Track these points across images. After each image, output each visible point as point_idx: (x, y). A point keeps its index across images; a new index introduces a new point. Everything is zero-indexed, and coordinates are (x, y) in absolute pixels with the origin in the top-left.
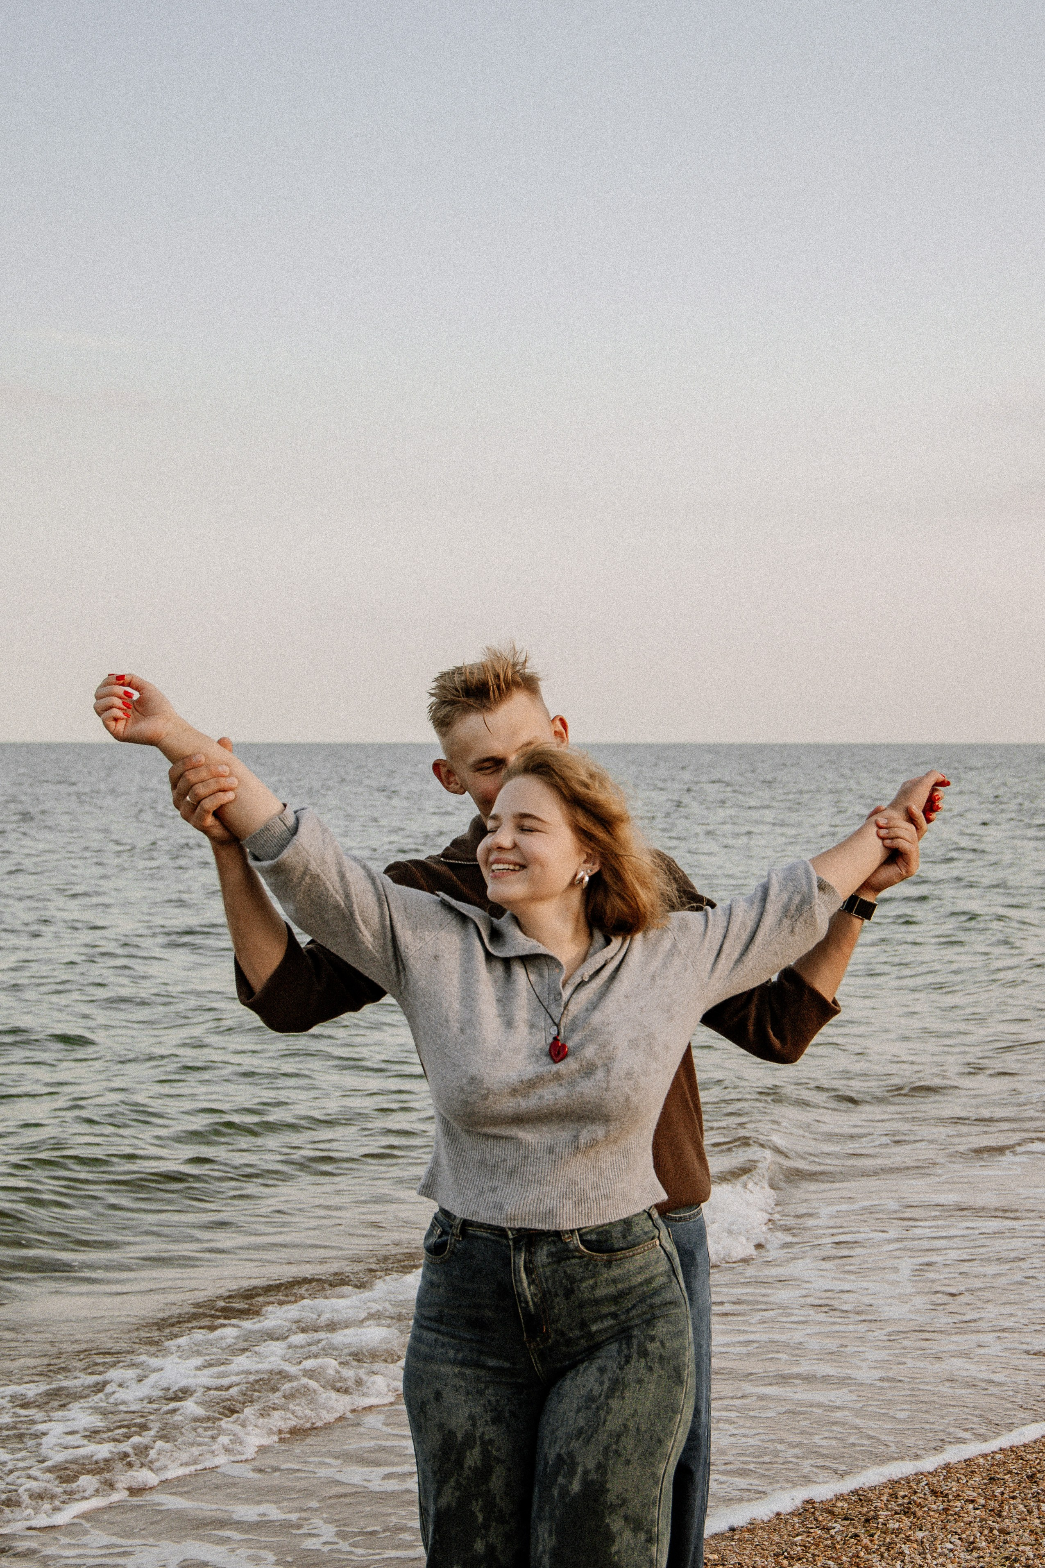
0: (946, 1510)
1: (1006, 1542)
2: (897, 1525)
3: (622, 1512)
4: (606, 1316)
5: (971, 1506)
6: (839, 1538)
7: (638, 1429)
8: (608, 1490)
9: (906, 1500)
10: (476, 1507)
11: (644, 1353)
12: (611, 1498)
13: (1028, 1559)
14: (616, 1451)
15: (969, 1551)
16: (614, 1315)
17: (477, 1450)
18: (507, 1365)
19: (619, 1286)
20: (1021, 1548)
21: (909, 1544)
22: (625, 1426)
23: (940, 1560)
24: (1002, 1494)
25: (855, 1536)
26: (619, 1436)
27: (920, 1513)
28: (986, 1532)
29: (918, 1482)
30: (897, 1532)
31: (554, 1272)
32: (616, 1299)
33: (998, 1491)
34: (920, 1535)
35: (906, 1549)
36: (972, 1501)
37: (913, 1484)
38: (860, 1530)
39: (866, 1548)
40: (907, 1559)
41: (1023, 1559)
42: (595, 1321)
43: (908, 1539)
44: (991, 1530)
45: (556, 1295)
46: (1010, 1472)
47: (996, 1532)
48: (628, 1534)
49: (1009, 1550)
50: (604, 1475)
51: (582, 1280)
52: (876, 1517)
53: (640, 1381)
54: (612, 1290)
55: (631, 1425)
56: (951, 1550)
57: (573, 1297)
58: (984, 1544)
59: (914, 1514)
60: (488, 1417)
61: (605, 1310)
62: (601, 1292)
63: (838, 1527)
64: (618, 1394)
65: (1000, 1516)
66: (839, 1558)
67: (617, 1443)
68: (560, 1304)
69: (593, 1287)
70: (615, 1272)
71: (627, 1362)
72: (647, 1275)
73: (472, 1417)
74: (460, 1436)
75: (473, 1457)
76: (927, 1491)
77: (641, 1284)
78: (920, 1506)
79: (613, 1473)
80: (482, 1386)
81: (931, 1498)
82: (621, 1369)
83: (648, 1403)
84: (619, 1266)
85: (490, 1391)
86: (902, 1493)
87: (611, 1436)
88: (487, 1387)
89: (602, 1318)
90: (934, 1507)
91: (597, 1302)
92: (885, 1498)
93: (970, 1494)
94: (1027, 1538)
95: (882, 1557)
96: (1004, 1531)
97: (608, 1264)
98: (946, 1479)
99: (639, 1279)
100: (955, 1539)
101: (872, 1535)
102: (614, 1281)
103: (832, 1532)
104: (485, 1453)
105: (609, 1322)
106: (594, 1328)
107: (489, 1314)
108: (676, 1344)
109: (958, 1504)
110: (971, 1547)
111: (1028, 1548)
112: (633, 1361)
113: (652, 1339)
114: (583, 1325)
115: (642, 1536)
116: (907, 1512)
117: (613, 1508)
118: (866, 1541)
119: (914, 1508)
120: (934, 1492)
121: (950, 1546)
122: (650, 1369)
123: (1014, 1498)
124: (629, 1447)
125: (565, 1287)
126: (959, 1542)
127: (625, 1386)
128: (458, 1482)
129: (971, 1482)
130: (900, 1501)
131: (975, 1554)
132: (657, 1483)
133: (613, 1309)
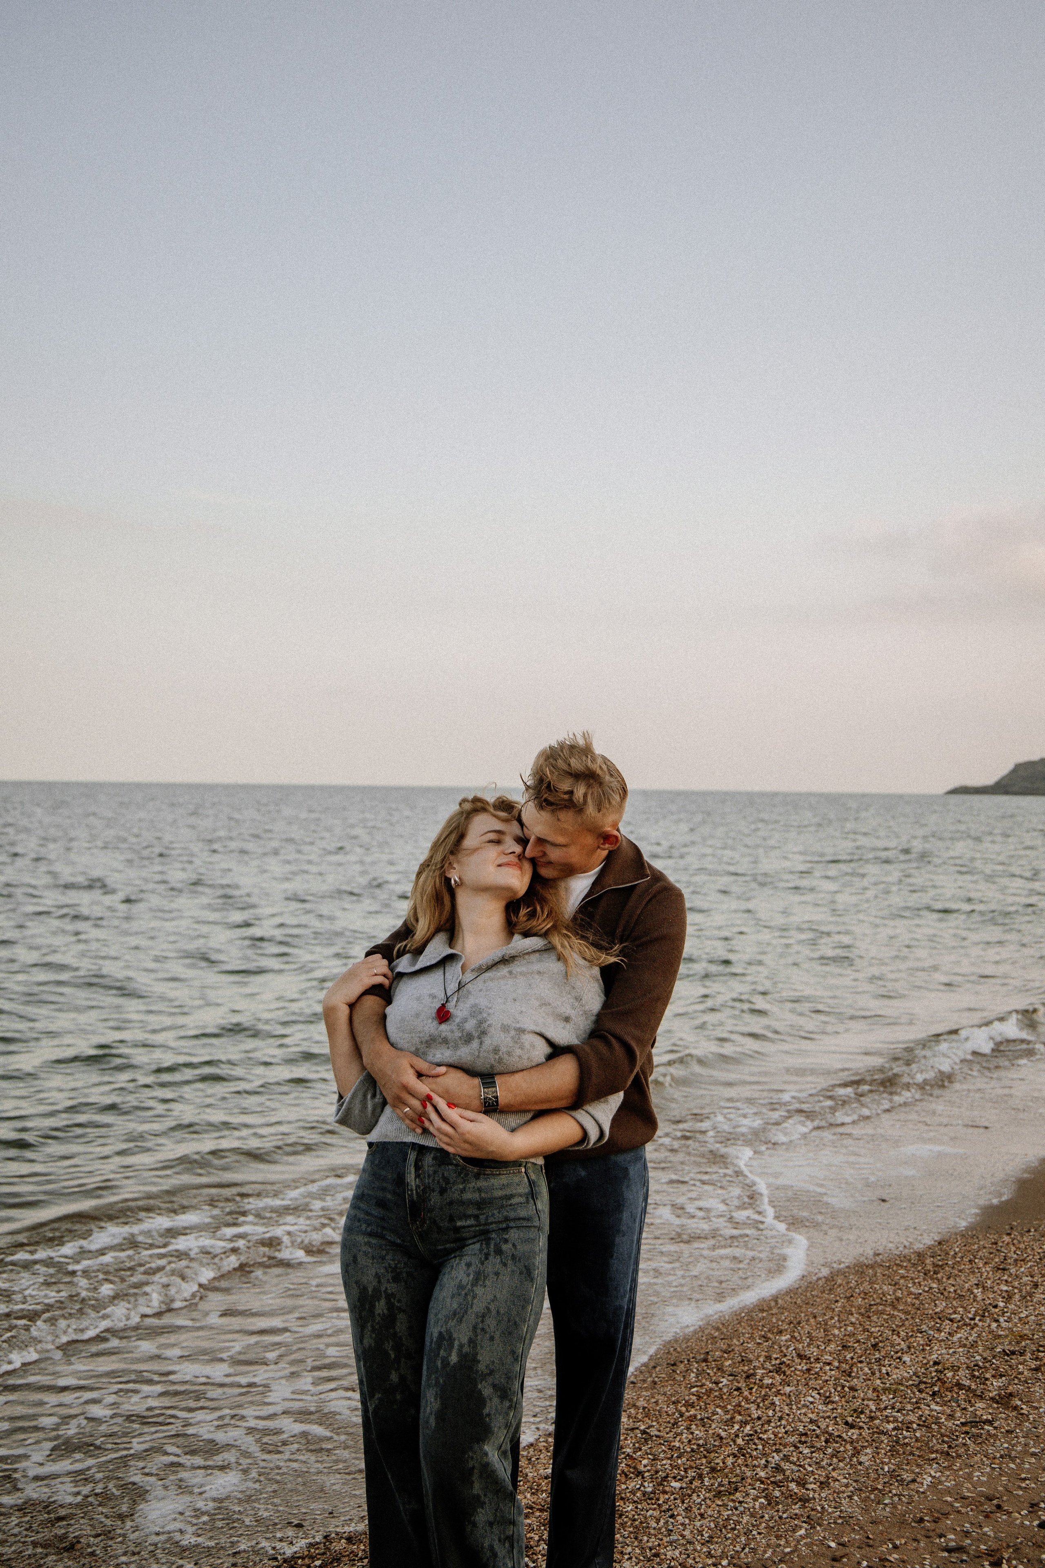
0: (809, 1370)
1: (854, 1397)
2: (770, 1381)
3: (490, 1380)
4: (469, 1217)
5: (828, 1368)
6: (725, 1390)
7: (498, 1312)
8: (479, 1362)
9: (778, 1362)
10: (388, 1346)
11: (499, 1252)
12: (481, 1367)
13: (871, 1411)
14: (483, 1329)
15: (826, 1404)
16: (476, 1217)
17: (383, 1302)
18: (399, 1241)
19: (483, 1195)
20: (865, 1402)
21: (779, 1397)
22: (488, 1309)
23: (803, 1411)
24: (852, 1358)
25: (738, 1389)
26: (483, 1316)
27: (788, 1373)
28: (839, 1389)
29: (788, 1347)
30: (770, 1386)
31: (435, 1172)
32: (480, 1205)
33: (848, 1357)
34: (788, 1389)
35: (777, 1400)
36: (829, 1364)
37: (783, 1349)
38: (742, 1385)
39: (747, 1400)
40: (778, 1408)
41: (867, 1412)
42: (460, 1219)
43: (778, 1393)
44: (843, 1387)
45: (433, 1191)
46: (858, 1341)
47: (846, 1389)
48: (496, 1401)
49: (857, 1403)
50: (475, 1347)
51: (454, 1183)
52: (754, 1375)
53: (497, 1274)
54: (476, 1196)
55: (492, 1307)
56: (812, 1403)
57: (445, 1196)
58: (837, 1398)
59: (784, 1373)
60: (389, 1276)
61: (470, 1212)
62: (467, 1196)
63: (725, 1381)
64: (481, 1283)
65: (850, 1376)
66: (725, 1407)
67: (483, 1322)
68: (435, 1199)
69: (463, 1191)
70: (481, 1183)
71: (487, 1258)
72: (508, 1192)
73: (377, 1275)
74: (370, 1290)
75: (381, 1307)
76: (794, 1354)
77: (501, 1198)
78: (788, 1366)
79: (482, 1347)
80: (384, 1252)
81: (797, 1360)
82: (482, 1263)
83: (504, 1292)
84: (486, 1179)
85: (389, 1257)
86: (775, 1356)
87: (477, 1316)
88: (387, 1254)
89: (467, 1217)
90: (799, 1367)
91: (462, 1203)
92: (761, 1359)
93: (828, 1358)
94: (870, 1394)
95: (758, 1406)
96: (852, 1389)
97: (477, 1176)
98: (809, 1345)
99: (500, 1193)
100: (814, 1394)
101: (751, 1389)
102: (480, 1190)
103: (720, 1385)
104: (390, 1306)
105: (471, 1222)
106: (459, 1224)
107: (389, 1196)
108: (526, 1248)
109: (818, 1365)
110: (827, 1400)
111: (871, 1403)
112: (491, 1258)
113: (506, 1241)
114: (452, 1219)
115: (507, 1404)
116: (778, 1371)
117: (484, 1377)
118: (746, 1393)
119: (784, 1368)
120: (800, 1356)
121: (811, 1399)
122: (505, 1265)
123: (861, 1362)
124: (492, 1327)
125: (441, 1187)
126: (817, 1396)
127: (485, 1277)
128: (372, 1326)
129: (828, 1349)
130: (773, 1362)
131: (830, 1407)
132: (516, 1360)
133: (476, 1212)
